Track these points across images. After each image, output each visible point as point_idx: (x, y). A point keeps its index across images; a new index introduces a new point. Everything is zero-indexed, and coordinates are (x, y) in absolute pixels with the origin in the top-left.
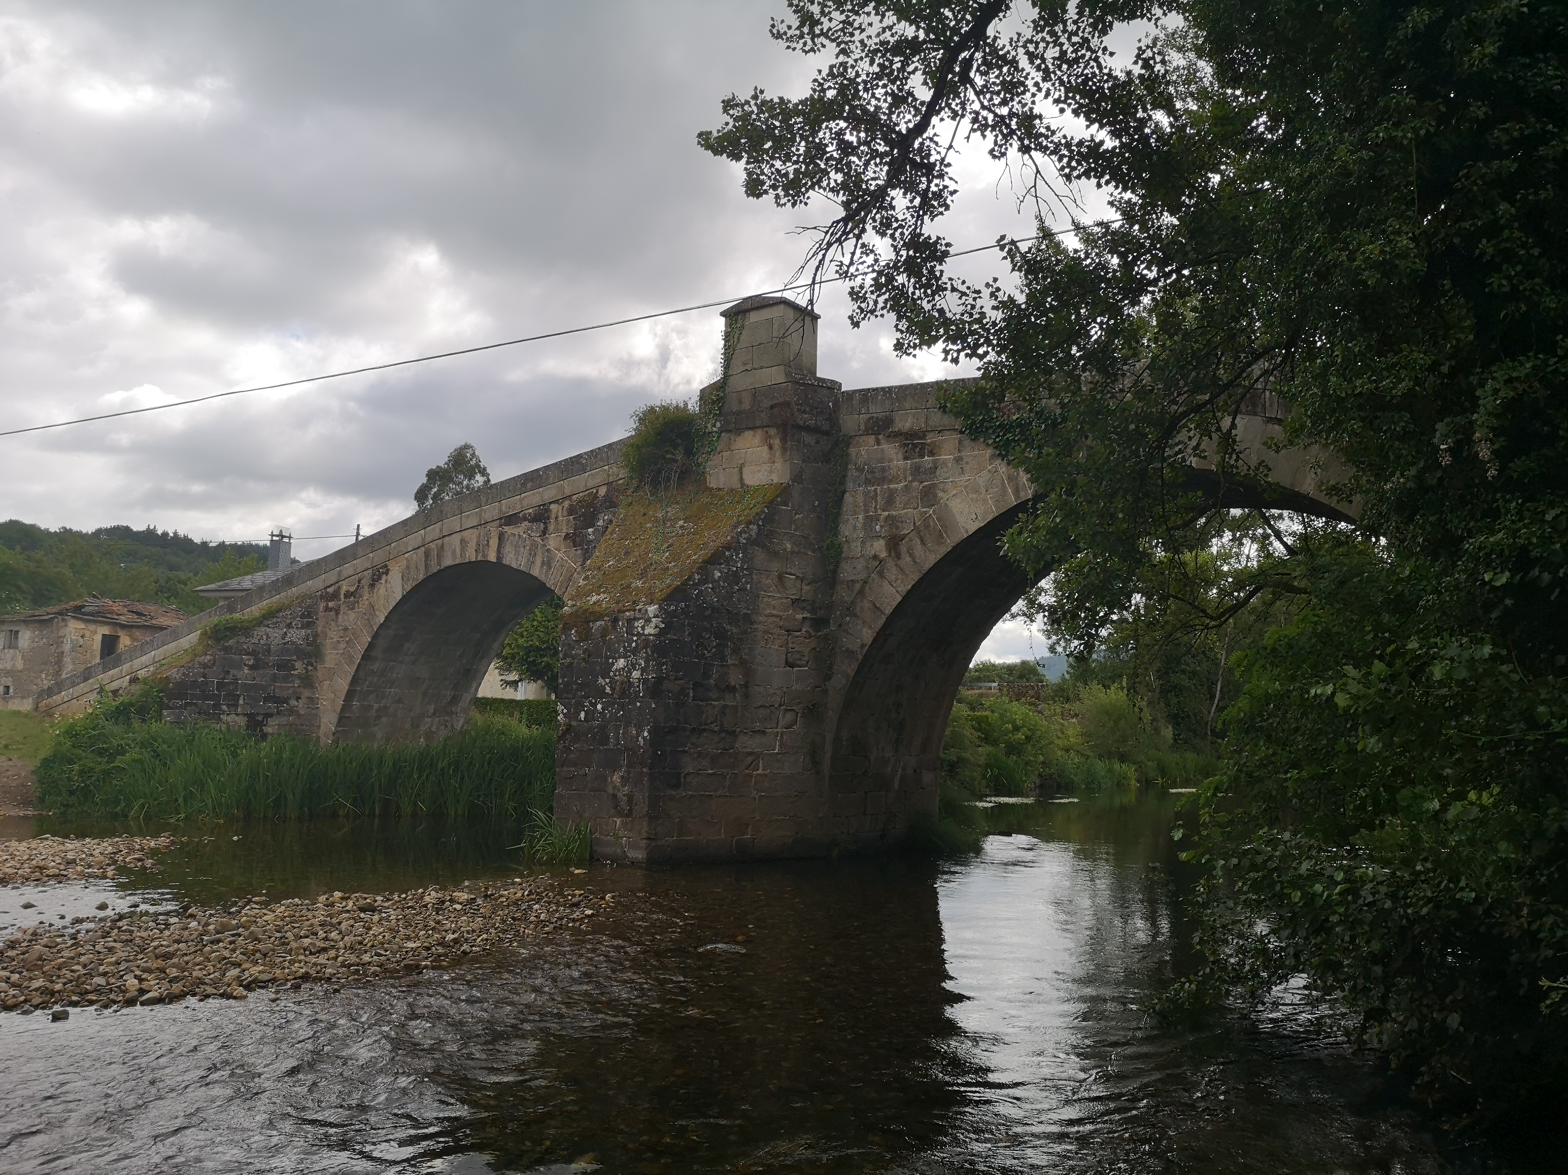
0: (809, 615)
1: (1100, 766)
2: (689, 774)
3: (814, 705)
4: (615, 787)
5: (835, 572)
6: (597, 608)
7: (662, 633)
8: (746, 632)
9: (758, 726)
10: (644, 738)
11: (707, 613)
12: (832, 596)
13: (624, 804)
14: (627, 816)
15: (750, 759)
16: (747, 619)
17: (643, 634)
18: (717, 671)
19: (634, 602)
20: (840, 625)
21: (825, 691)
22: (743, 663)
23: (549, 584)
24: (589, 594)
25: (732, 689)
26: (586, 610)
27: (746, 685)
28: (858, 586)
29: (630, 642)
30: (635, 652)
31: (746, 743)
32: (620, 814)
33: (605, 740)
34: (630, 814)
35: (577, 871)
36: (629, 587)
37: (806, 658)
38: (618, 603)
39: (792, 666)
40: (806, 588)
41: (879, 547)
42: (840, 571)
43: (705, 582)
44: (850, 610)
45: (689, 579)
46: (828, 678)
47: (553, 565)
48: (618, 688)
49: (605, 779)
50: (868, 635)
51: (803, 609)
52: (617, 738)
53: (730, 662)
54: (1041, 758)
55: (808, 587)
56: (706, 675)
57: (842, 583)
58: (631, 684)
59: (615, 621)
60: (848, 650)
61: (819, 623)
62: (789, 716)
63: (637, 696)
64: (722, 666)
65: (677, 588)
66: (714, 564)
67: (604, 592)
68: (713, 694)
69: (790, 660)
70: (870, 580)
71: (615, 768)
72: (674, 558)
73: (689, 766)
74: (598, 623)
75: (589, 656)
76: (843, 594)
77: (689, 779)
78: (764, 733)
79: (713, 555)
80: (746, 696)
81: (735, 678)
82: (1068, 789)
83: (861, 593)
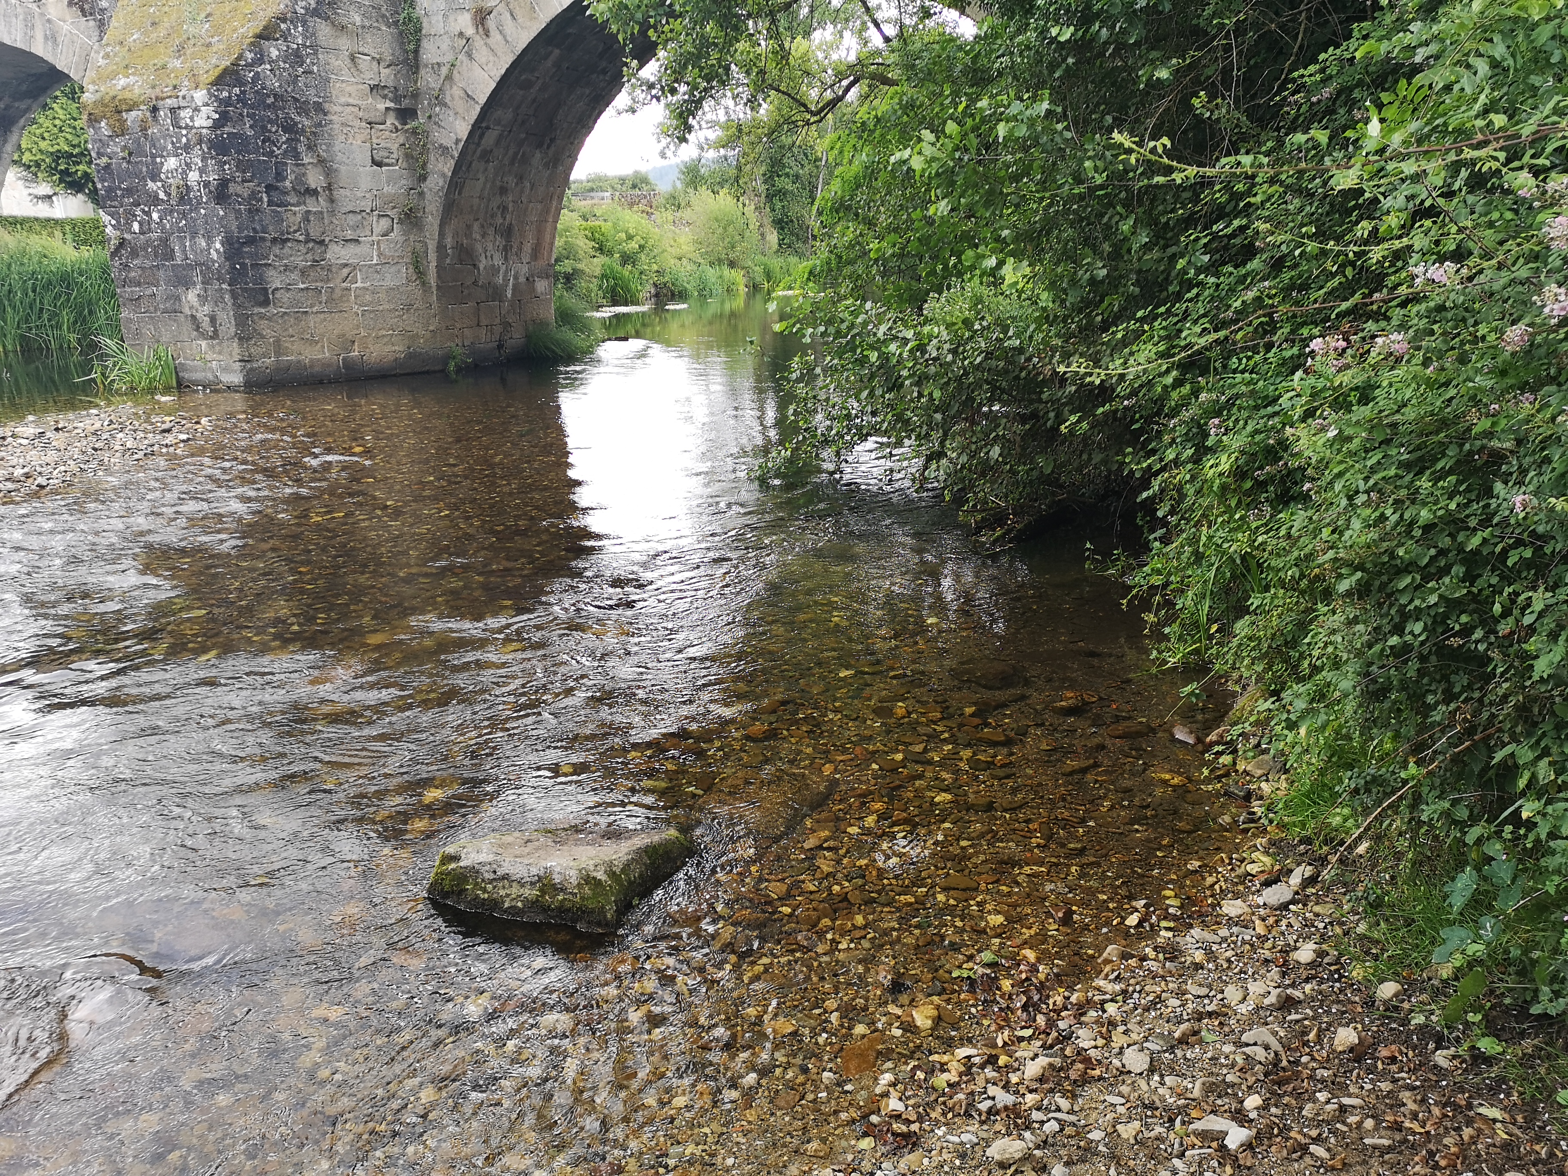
0: (392, 105)
1: (711, 273)
2: (277, 289)
3: (410, 210)
4: (191, 308)
5: (416, 52)
6: (127, 95)
7: (217, 125)
8: (320, 125)
9: (349, 234)
10: (217, 250)
11: (270, 101)
12: (416, 82)
13: (206, 323)
14: (212, 338)
15: (346, 271)
16: (319, 108)
17: (192, 128)
18: (293, 171)
19: (175, 87)
20: (430, 117)
21: (421, 194)
22: (321, 161)
23: (61, 65)
24: (113, 76)
25: (314, 193)
26: (114, 97)
27: (329, 188)
28: (444, 71)
29: (179, 137)
30: (187, 148)
31: (337, 253)
32: (204, 336)
33: (170, 255)
34: (215, 335)
35: (163, 399)
36: (164, 67)
37: (395, 156)
38: (153, 87)
39: (379, 164)
40: (385, 72)
41: (464, 22)
42: (422, 51)
43: (260, 61)
44: (439, 100)
45: (240, 57)
46: (423, 178)
47: (60, 40)
48: (174, 194)
49: (178, 298)
50: (462, 129)
51: (385, 97)
52: (184, 251)
53: (306, 160)
54: (655, 267)
55: (387, 71)
56: (280, 176)
57: (426, 66)
58: (188, 188)
59: (155, 110)
60: (441, 146)
61: (405, 114)
62: (384, 223)
63: (199, 203)
64: (297, 165)
65: (225, 70)
66: (268, 39)
67: (134, 74)
68: (292, 199)
69: (377, 158)
70: (458, 63)
71: (188, 284)
72: (218, 30)
73: (275, 280)
74: (133, 114)
75: (130, 154)
76: (428, 80)
77: (278, 295)
78: (357, 241)
79: (266, 28)
80: (332, 201)
81: (315, 179)
82: (680, 295)
83: (449, 78)
